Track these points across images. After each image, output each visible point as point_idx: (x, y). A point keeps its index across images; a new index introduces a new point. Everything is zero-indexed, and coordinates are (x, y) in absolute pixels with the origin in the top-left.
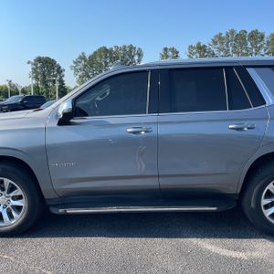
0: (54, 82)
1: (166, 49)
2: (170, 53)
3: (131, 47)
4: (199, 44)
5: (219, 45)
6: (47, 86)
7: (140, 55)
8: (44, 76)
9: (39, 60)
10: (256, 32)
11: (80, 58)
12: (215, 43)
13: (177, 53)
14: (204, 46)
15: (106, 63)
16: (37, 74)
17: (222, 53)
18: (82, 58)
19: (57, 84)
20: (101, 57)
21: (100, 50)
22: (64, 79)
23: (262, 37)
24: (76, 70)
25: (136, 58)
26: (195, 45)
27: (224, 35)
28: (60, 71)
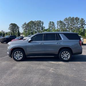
0: (16, 31)
1: (50, 22)
2: (52, 23)
3: (40, 21)
4: (60, 21)
5: (66, 21)
6: (14, 32)
7: (43, 23)
8: (13, 29)
9: (12, 24)
10: (77, 18)
11: (24, 24)
12: (65, 20)
13: (54, 23)
14: (62, 21)
15: (32, 26)
16: (11, 28)
17: (67, 24)
18: (25, 24)
19: (17, 32)
20: (31, 24)
21: (30, 22)
22: (19, 30)
23: (79, 19)
24: (23, 28)
25: (42, 24)
26: (59, 21)
27: (68, 18)
28: (18, 28)
